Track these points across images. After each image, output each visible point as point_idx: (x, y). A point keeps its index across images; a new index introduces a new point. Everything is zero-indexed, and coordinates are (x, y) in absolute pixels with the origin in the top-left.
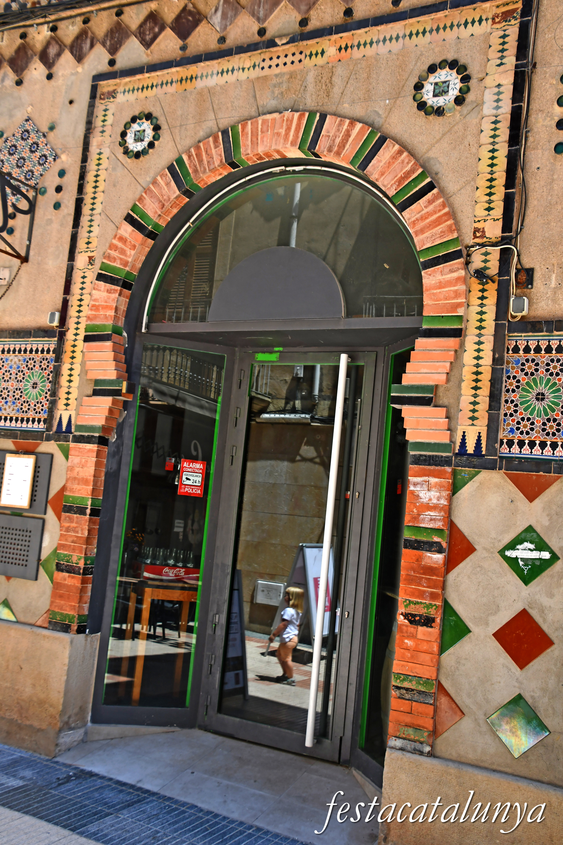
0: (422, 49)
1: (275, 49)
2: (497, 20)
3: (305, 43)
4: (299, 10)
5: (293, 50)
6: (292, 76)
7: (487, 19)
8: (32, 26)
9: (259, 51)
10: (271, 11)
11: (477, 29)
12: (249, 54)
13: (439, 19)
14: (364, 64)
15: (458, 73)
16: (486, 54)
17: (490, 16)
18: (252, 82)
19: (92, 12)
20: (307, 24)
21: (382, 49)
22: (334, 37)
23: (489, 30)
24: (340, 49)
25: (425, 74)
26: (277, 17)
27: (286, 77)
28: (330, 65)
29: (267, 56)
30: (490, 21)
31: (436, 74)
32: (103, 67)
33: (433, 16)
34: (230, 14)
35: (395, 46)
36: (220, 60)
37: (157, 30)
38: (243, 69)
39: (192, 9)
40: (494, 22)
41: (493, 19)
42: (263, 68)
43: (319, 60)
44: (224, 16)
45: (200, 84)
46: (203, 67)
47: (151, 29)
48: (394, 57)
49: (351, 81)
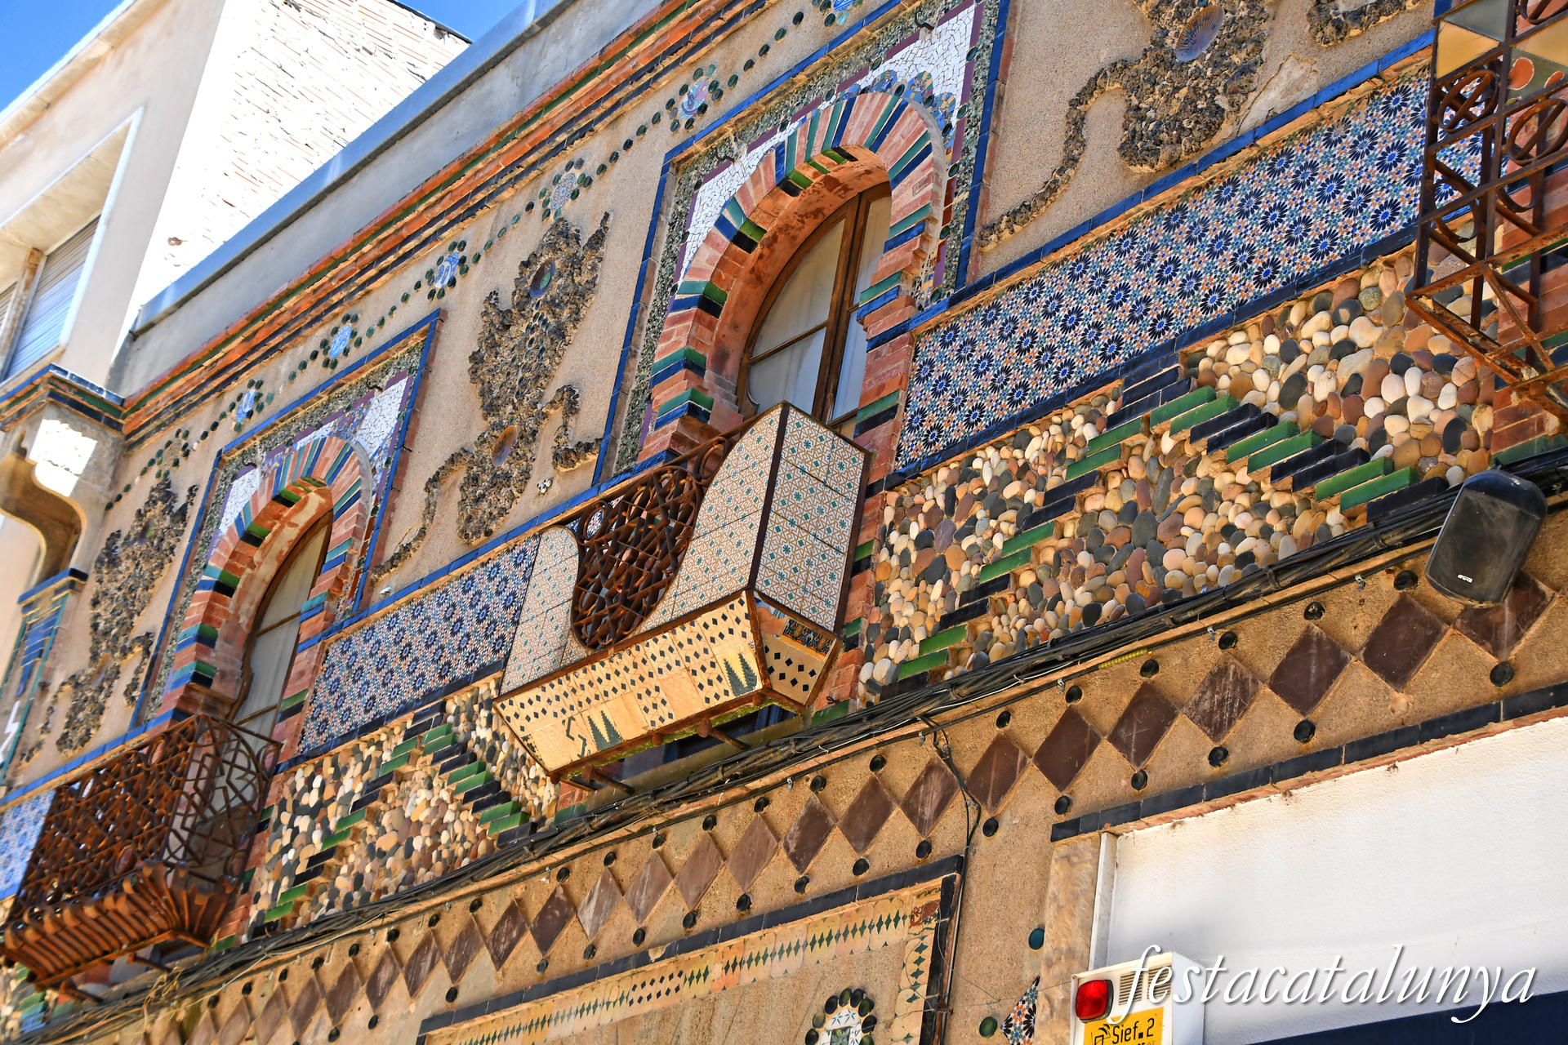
0: (826, 969)
1: (648, 968)
2: (916, 919)
3: (686, 956)
4: (686, 897)
5: (672, 969)
6: (665, 1015)
7: (904, 918)
8: (367, 931)
9: (628, 973)
10: (654, 899)
11: (892, 935)
12: (616, 977)
13: (849, 915)
14: (752, 992)
15: (861, 1013)
16: (898, 979)
17: (909, 913)
18: (616, 1026)
19: (443, 903)
20: (694, 922)
21: (776, 967)
22: (722, 946)
23: (905, 937)
24: (727, 968)
25: (820, 1014)
26: (661, 909)
27: (658, 1018)
28: (712, 996)
29: (638, 980)
30: (908, 920)
31: (835, 1015)
32: (440, 1004)
33: (839, 910)
34: (606, 903)
35: (792, 962)
36: (580, 989)
37: (514, 934)
38: (608, 1004)
39: (562, 897)
40: (913, 924)
41: (912, 917)
42: (631, 1003)
43: (700, 988)
44: (598, 910)
45: (553, 1032)
46: (561, 1001)
47: (509, 932)
48: (790, 982)
49: (734, 1027)
